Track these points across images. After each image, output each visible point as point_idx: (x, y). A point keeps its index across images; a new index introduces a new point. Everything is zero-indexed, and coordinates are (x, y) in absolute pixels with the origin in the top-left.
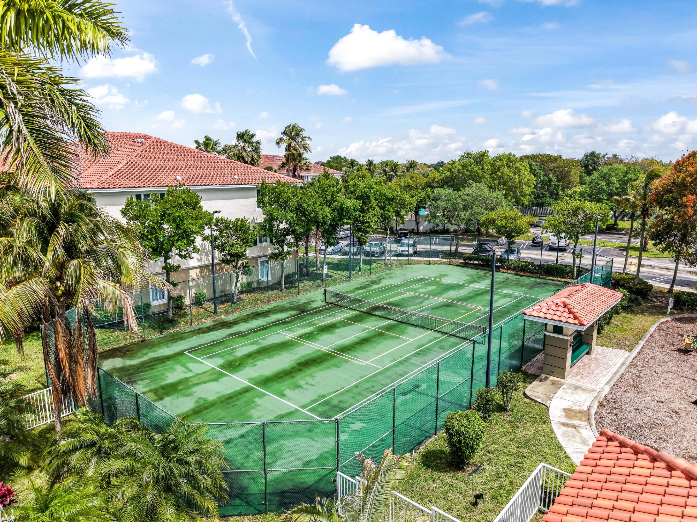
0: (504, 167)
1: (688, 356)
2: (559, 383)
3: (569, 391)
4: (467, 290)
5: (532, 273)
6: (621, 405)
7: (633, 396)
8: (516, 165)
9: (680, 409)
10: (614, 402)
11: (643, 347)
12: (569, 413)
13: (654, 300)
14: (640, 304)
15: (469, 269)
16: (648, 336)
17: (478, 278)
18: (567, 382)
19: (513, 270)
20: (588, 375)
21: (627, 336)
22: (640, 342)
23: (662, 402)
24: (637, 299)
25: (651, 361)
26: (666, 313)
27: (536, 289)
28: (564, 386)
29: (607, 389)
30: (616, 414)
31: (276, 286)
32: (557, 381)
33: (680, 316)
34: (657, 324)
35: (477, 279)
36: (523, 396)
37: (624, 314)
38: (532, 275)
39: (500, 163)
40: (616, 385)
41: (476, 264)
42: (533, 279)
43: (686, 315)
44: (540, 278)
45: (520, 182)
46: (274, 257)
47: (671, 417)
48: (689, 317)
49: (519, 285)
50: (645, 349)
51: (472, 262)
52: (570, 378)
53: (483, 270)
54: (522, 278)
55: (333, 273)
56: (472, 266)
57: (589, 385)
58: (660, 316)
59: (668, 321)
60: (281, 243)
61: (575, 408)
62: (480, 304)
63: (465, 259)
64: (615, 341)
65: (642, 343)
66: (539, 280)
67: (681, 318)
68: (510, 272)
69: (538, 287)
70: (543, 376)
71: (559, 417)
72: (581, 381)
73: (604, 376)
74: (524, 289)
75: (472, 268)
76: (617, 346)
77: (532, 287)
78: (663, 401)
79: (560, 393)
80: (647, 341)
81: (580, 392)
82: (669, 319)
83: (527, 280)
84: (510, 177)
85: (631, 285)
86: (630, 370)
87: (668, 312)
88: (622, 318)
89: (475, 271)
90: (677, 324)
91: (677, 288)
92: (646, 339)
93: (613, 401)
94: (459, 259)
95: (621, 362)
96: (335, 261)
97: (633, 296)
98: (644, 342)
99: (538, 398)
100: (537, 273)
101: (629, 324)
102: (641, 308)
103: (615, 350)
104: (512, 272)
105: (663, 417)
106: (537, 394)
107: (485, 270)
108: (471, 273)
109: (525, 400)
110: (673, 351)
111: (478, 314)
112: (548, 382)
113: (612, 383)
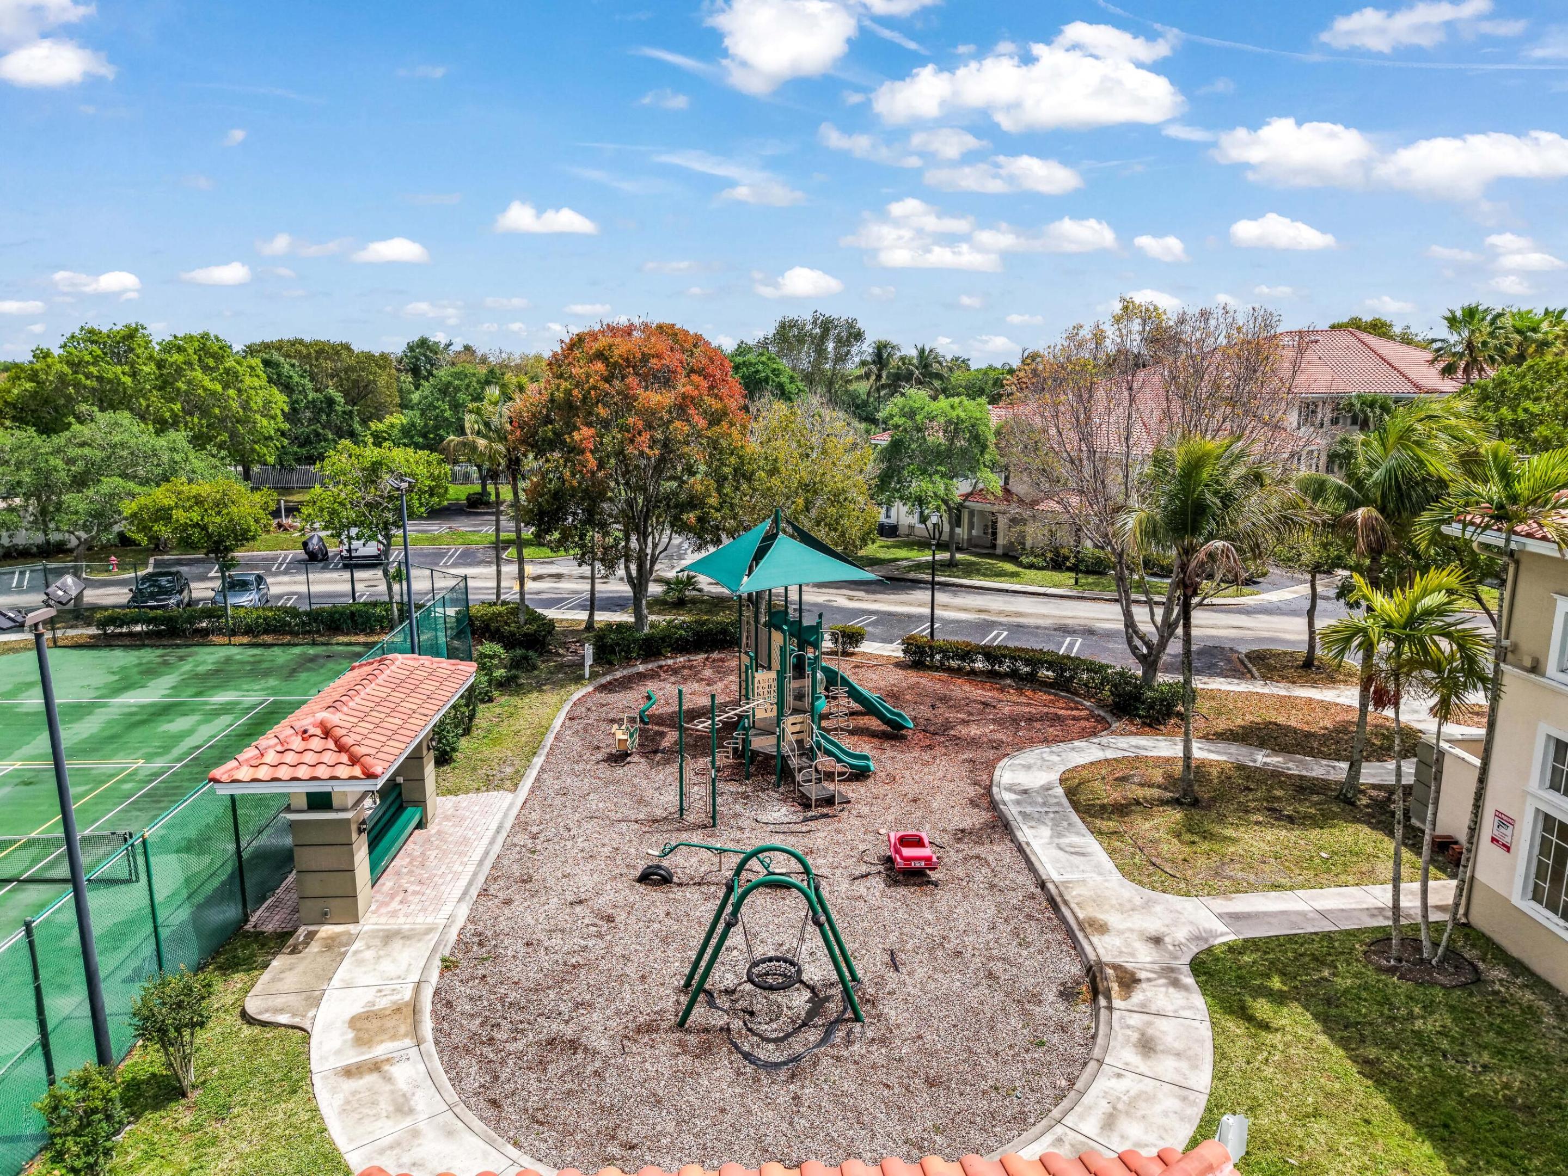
0: (193, 369)
1: (625, 768)
2: (344, 939)
3: (369, 954)
4: (104, 718)
5: (296, 634)
6: (495, 946)
7: (521, 909)
8: (227, 365)
9: (615, 907)
10: (481, 944)
11: (543, 770)
12: (367, 1025)
13: (561, 651)
14: (535, 668)
15: (118, 653)
16: (550, 740)
17: (141, 673)
18: (366, 928)
19: (246, 633)
20: (418, 888)
21: (509, 753)
22: (535, 760)
23: (581, 902)
24: (526, 658)
25: (558, 801)
26: (582, 677)
27: (303, 676)
28: (357, 945)
29: (463, 911)
30: (484, 976)
32: (339, 935)
33: (608, 678)
34: (567, 708)
35: (138, 677)
36: (239, 1022)
37: (503, 699)
38: (296, 641)
39: (177, 358)
40: (484, 892)
41: (138, 634)
42: (297, 650)
43: (618, 674)
44: (314, 644)
45: (246, 406)
47: (600, 936)
48: (624, 677)
49: (257, 672)
50: (545, 776)
51: (124, 630)
52: (374, 912)
53: (158, 647)
54: (268, 653)
56: (127, 641)
57: (420, 919)
58: (573, 687)
59: (587, 695)
61: (383, 1003)
62: (139, 754)
63: (102, 624)
64: (482, 772)
65: (538, 761)
66: (312, 651)
67: (610, 683)
68: (235, 640)
69: (309, 670)
70: (302, 931)
71: (338, 1052)
72: (401, 914)
73: (457, 875)
74: (272, 682)
75: (125, 647)
76: (489, 784)
77: (291, 672)
78: (583, 897)
79: (344, 971)
80: (547, 756)
81: (397, 944)
82: (590, 689)
83: (281, 656)
84: (213, 394)
85: (513, 627)
86: (516, 840)
87: (587, 676)
88: (498, 710)
89: (136, 653)
90: (603, 697)
91: (602, 617)
92: (546, 750)
93: (476, 939)
94: (89, 625)
95: (494, 826)
97: (519, 652)
98: (543, 758)
99: (281, 1011)
100: (309, 632)
101: (512, 722)
102: (536, 677)
103: (483, 796)
104: (245, 640)
105: (583, 943)
106: (279, 1001)
107: (165, 646)
108: (122, 662)
109: (247, 1031)
110: (598, 763)
111: (127, 786)
112: (314, 947)
113: (474, 892)
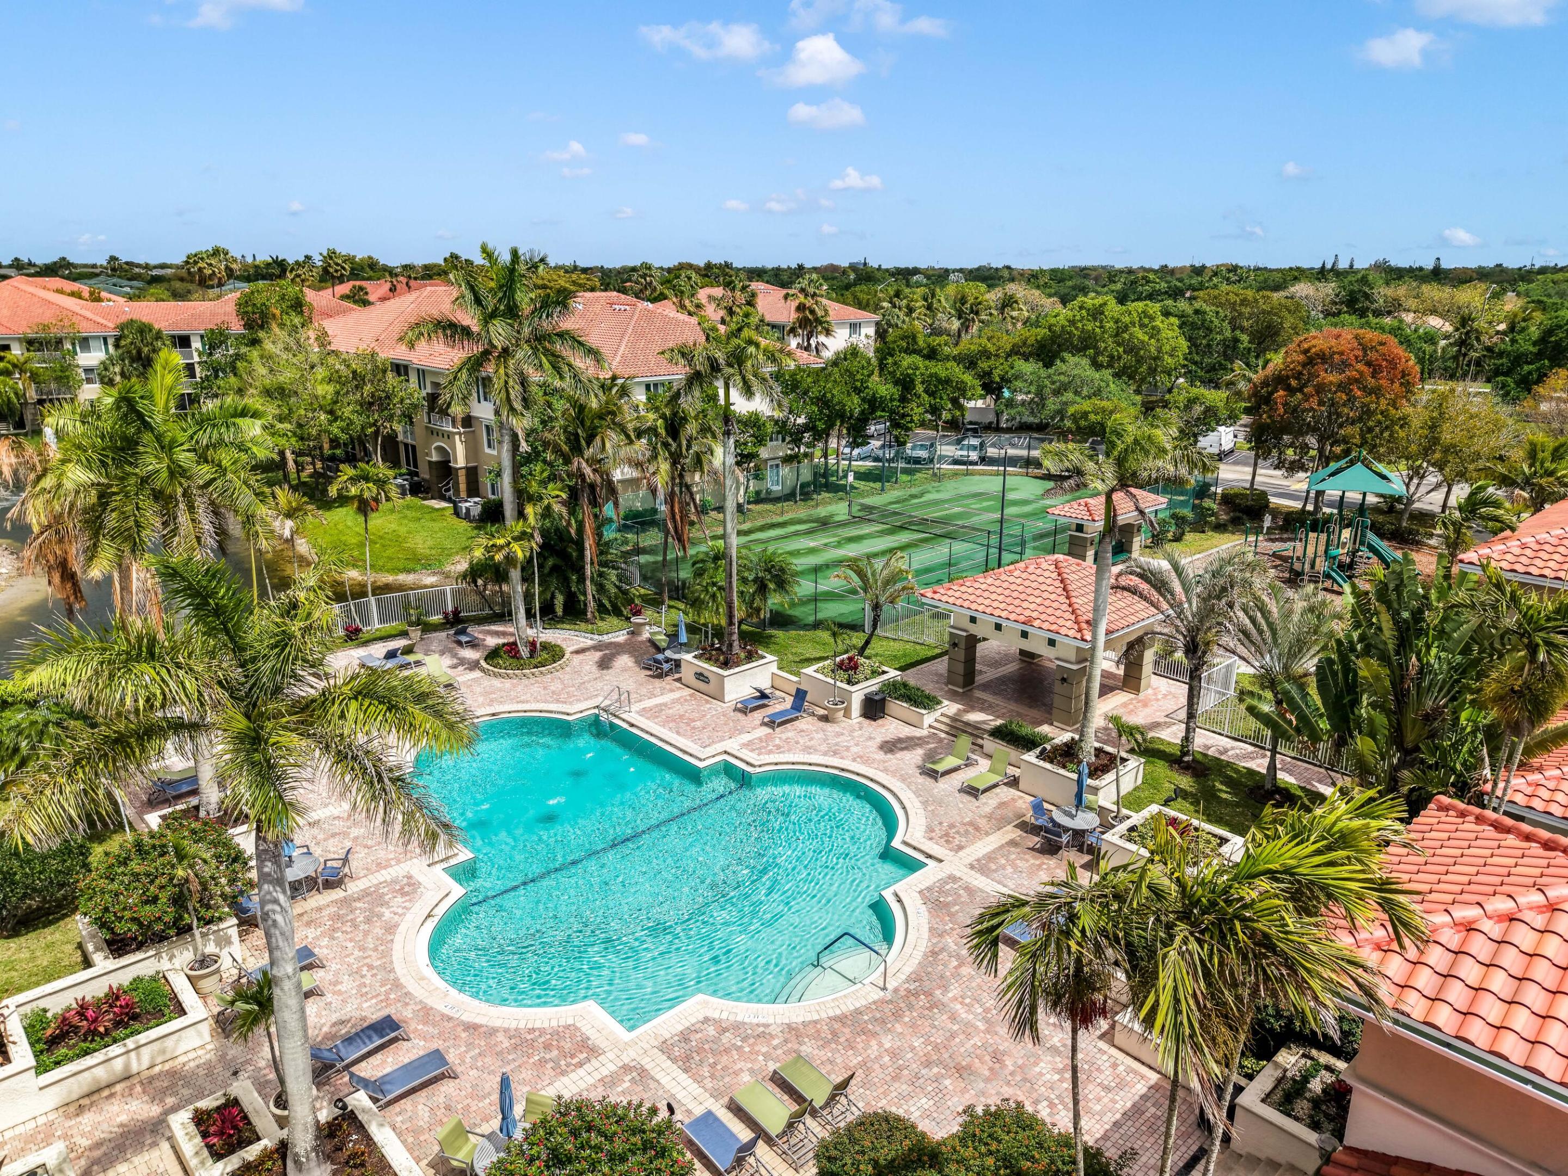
14: (1243, 524)
16: (1214, 551)
22: (1197, 555)
24: (1239, 518)
31: (789, 496)
33: (1278, 536)
34: (1238, 542)
37: (1211, 533)
43: (1285, 536)
46: (788, 460)
48: (1288, 538)
55: (860, 484)
58: (1251, 536)
59: (1257, 541)
60: (797, 441)
67: (1276, 538)
85: (1243, 501)
88: (1203, 537)
92: (1207, 554)
96: (862, 470)
97: (1237, 514)
101: (1204, 542)
102: (1239, 528)
